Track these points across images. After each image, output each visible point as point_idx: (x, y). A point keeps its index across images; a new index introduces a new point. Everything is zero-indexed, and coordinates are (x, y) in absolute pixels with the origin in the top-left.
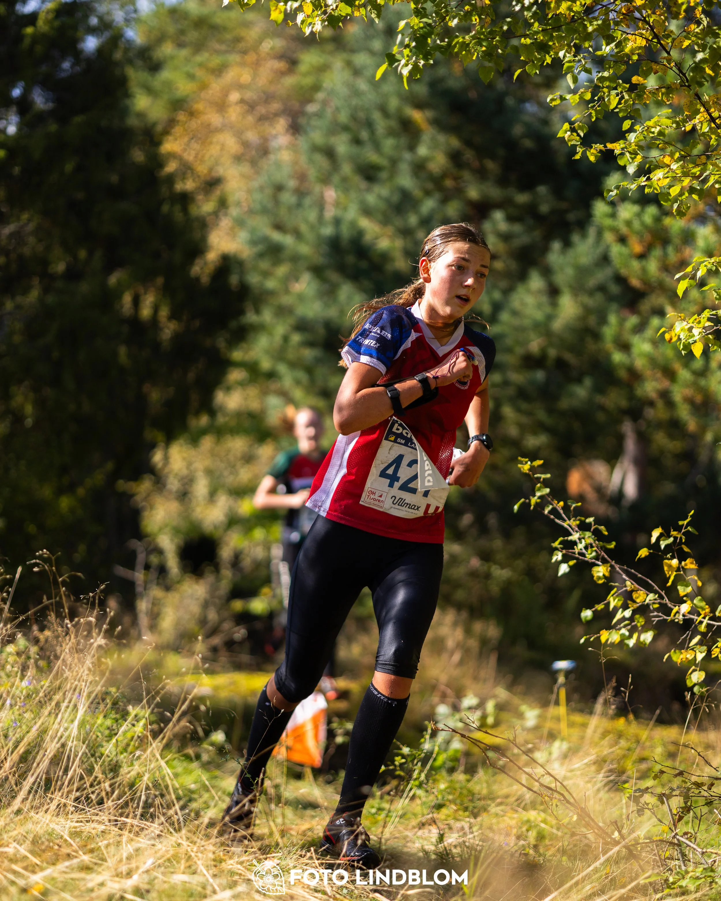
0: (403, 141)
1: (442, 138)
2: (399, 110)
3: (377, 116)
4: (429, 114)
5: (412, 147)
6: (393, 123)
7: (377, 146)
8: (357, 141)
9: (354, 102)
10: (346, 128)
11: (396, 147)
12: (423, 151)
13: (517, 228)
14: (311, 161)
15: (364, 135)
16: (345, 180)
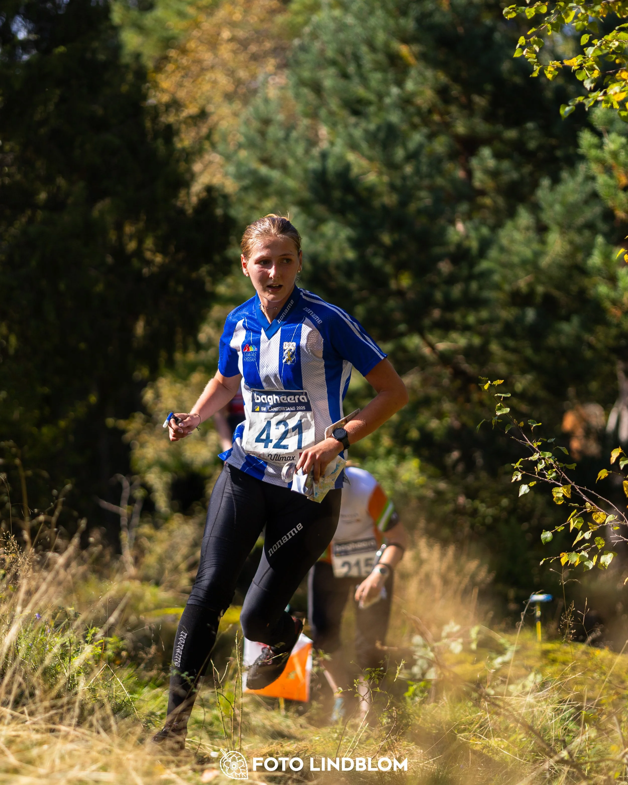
0: (390, 76)
1: (429, 73)
2: (387, 45)
3: (364, 49)
4: (416, 48)
5: (400, 83)
6: (381, 57)
7: (364, 80)
8: (345, 76)
9: (342, 36)
10: (333, 63)
11: (385, 82)
12: (410, 86)
13: (506, 165)
14: (297, 96)
15: (351, 69)
16: (331, 113)
